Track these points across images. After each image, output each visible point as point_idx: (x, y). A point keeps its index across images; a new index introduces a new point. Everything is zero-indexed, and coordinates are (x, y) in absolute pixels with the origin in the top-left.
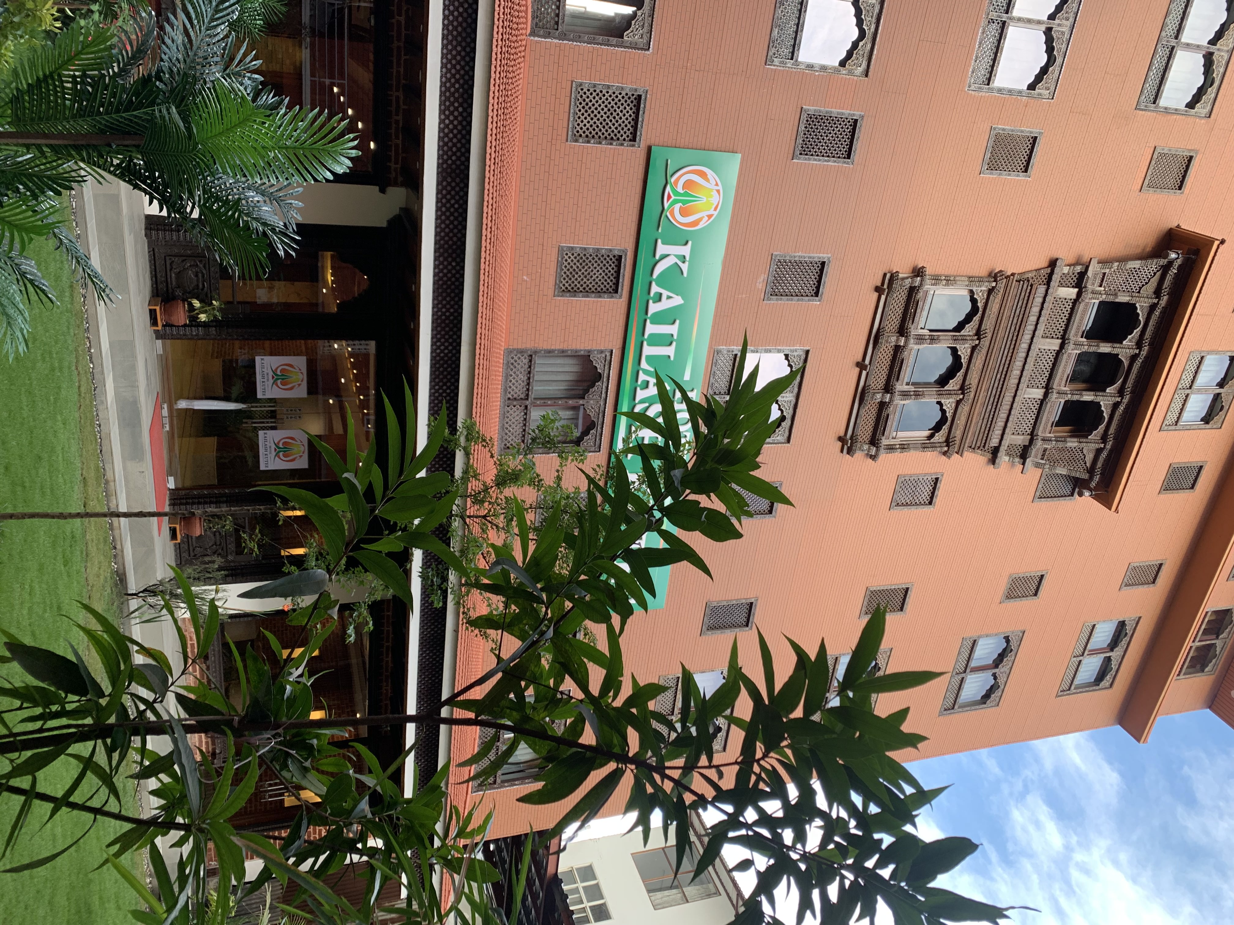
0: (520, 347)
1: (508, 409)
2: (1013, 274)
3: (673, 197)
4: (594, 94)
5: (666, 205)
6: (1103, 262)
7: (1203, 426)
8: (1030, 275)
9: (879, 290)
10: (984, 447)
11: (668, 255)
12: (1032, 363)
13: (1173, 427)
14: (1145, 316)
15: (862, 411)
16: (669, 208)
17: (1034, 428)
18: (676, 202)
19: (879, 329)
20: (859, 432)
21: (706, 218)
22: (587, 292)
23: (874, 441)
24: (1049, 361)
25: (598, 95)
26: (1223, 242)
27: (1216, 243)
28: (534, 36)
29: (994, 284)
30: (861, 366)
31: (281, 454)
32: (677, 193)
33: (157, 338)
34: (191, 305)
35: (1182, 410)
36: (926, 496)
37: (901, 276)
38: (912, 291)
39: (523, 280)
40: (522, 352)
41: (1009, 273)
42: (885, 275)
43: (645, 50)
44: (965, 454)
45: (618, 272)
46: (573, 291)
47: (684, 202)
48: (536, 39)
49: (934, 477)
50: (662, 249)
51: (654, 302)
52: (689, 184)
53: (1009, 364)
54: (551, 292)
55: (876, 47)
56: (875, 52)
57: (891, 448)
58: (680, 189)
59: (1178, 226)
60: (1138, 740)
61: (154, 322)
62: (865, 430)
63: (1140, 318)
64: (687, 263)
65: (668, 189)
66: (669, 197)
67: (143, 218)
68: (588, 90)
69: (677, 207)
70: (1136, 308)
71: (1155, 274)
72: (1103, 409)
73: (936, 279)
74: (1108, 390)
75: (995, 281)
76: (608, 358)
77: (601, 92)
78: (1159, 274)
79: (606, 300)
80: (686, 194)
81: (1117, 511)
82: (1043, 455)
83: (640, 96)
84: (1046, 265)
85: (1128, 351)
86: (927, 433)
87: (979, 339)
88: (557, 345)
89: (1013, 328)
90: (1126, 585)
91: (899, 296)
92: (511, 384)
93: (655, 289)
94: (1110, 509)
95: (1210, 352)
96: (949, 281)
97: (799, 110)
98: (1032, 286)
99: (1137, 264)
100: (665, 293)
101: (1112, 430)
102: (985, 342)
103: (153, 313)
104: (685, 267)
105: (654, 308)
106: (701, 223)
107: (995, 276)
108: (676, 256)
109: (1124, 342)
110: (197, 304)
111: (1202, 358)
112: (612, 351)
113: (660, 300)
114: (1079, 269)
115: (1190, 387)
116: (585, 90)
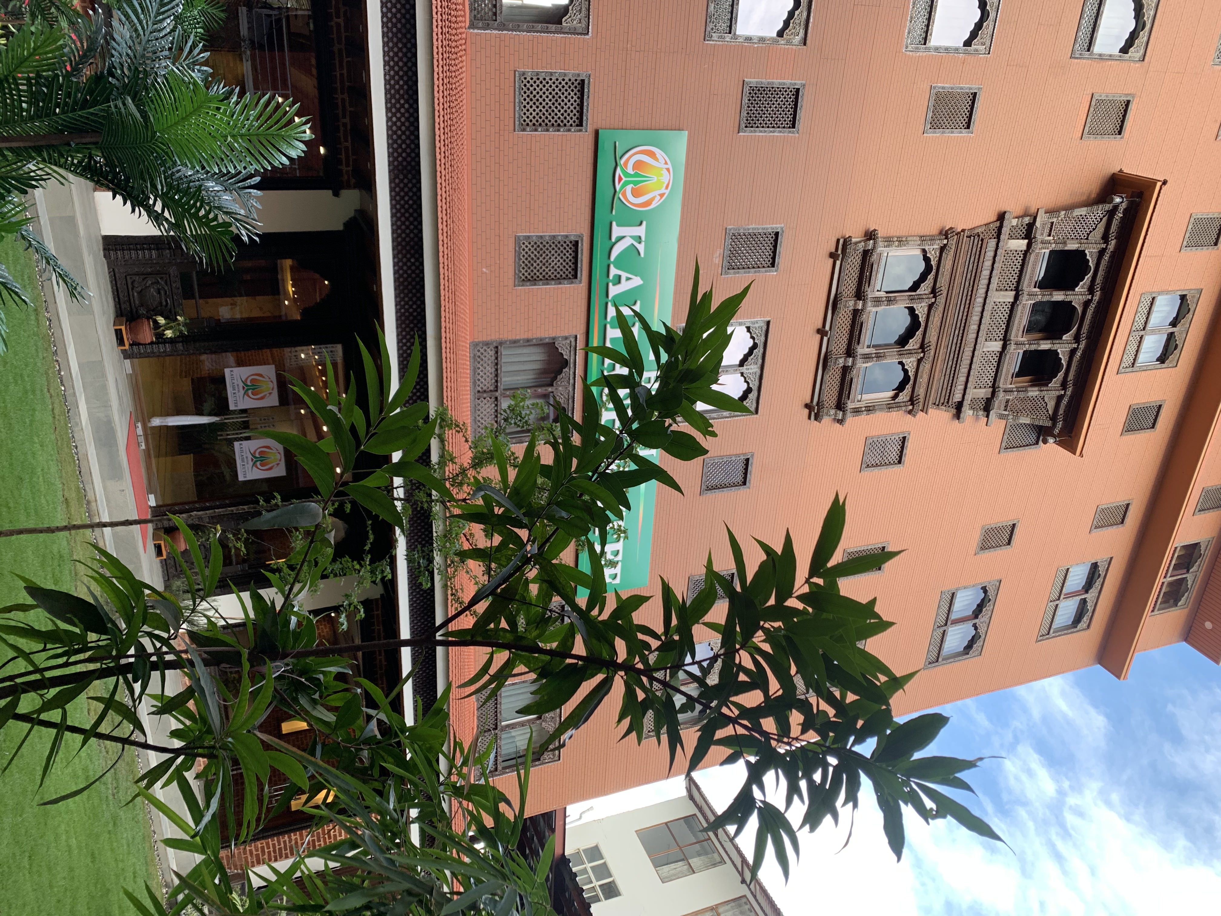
0: (485, 339)
1: (479, 401)
2: (963, 231)
3: (624, 179)
4: (538, 82)
5: (618, 187)
6: (1050, 212)
7: (1159, 366)
8: (980, 230)
9: (833, 256)
10: (948, 402)
11: (624, 237)
12: (988, 317)
13: (1130, 369)
14: (1095, 262)
15: (827, 377)
16: (621, 190)
17: (995, 380)
18: (627, 183)
19: (836, 295)
20: (824, 398)
21: (659, 197)
22: (547, 280)
23: (840, 406)
24: (1004, 313)
25: (541, 82)
26: (1165, 183)
27: (1159, 184)
28: (473, 29)
29: (945, 242)
30: (821, 332)
31: (258, 463)
32: (627, 175)
33: (125, 358)
34: (156, 322)
35: (1137, 351)
36: (894, 456)
37: (854, 240)
38: (866, 254)
39: (483, 273)
40: (487, 344)
41: (959, 230)
42: (838, 241)
43: (585, 34)
44: (930, 410)
45: (576, 258)
46: (533, 280)
47: (636, 183)
48: (476, 31)
49: (901, 436)
50: (617, 231)
51: (614, 285)
52: (638, 165)
53: (966, 320)
54: (511, 282)
55: (812, 15)
56: (811, 20)
57: (857, 411)
58: (630, 170)
59: (1121, 171)
60: (1119, 677)
61: (120, 341)
62: (830, 396)
63: (1090, 264)
64: (643, 243)
65: (619, 171)
66: (620, 179)
67: (100, 238)
68: (532, 79)
69: (629, 188)
70: (1086, 255)
71: (1101, 219)
72: (1060, 356)
73: (889, 241)
74: (1064, 337)
75: (946, 238)
76: (573, 344)
77: (544, 79)
78: (1105, 219)
79: (566, 287)
80: (637, 175)
81: (1081, 455)
82: (1006, 406)
83: (583, 81)
84: (995, 219)
85: (1080, 297)
86: (891, 394)
87: (935, 297)
88: (521, 335)
89: (967, 284)
90: (1096, 528)
91: (854, 260)
92: (479, 377)
93: (614, 271)
94: (1075, 454)
95: (1160, 293)
96: (901, 241)
97: (741, 83)
98: (982, 240)
99: (1083, 211)
100: (624, 275)
101: (1071, 377)
102: (941, 300)
103: (119, 333)
104: (641, 247)
105: (614, 291)
106: (654, 203)
107: (946, 234)
108: (631, 237)
109: (1077, 289)
110: (161, 320)
111: (1153, 299)
112: (576, 336)
113: (619, 282)
114: (1027, 220)
115: (1144, 329)
116: (529, 79)
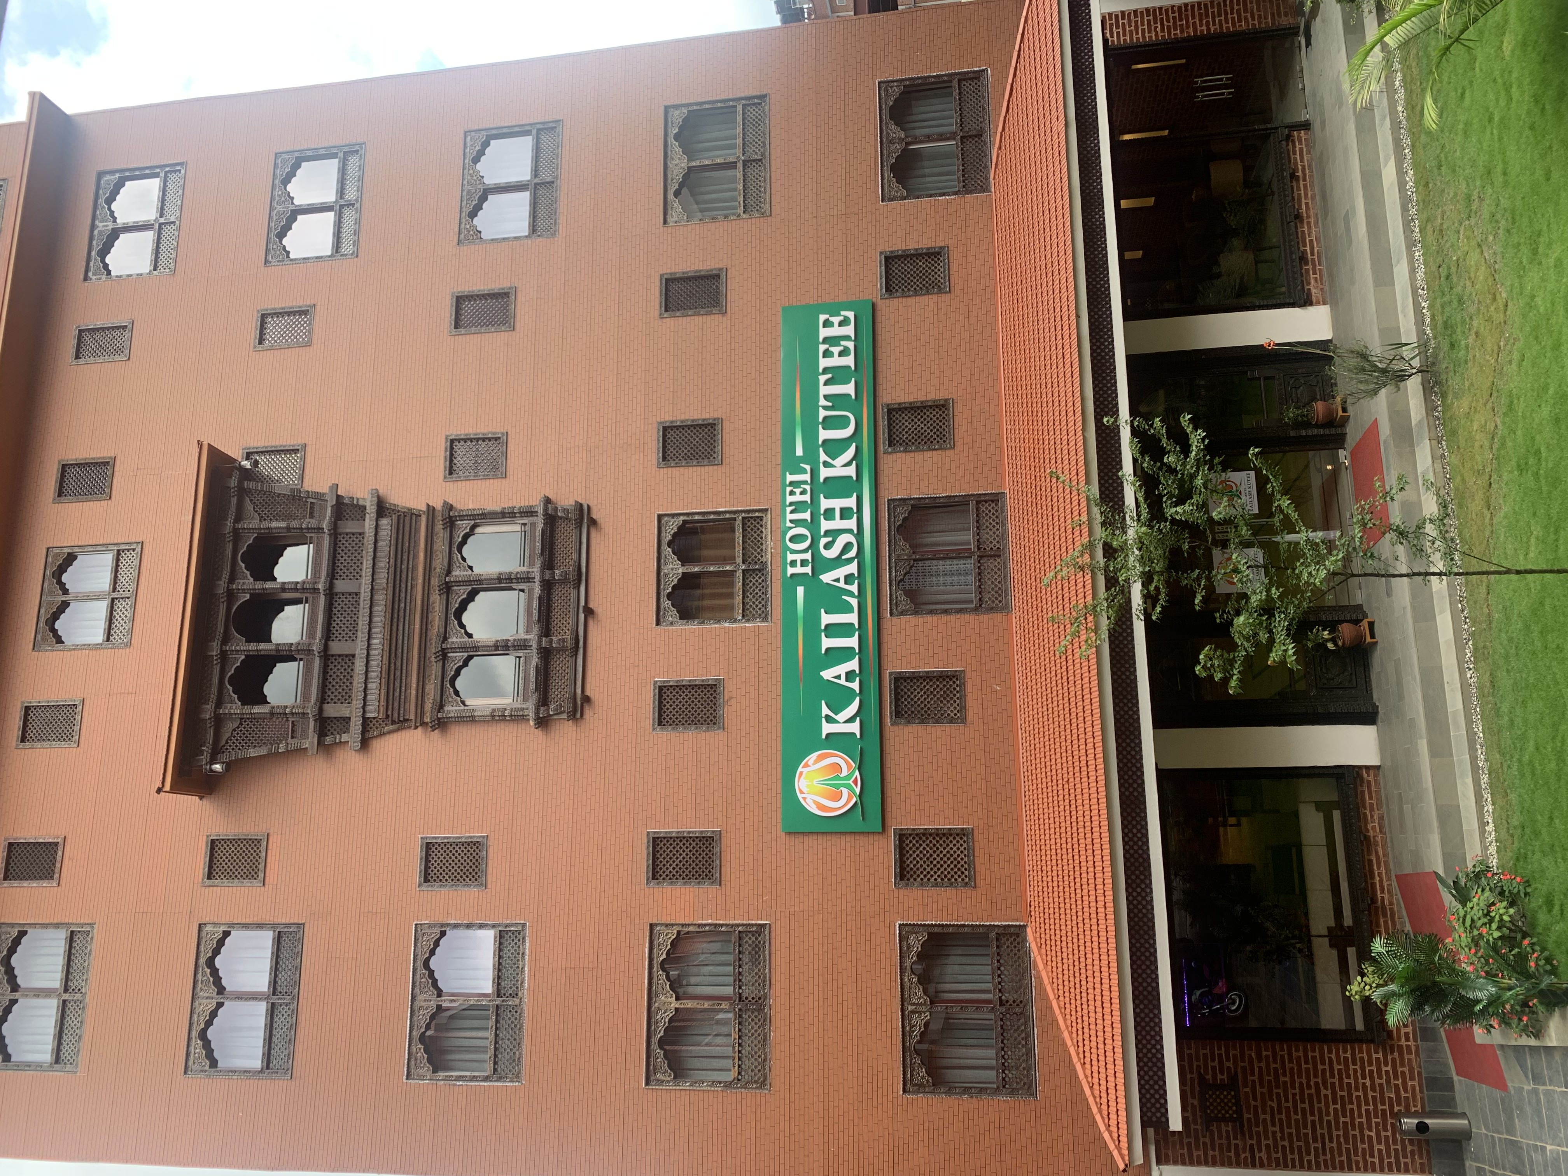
0: (995, 615)
1: (998, 546)
2: (416, 728)
3: (851, 782)
4: (949, 876)
5: (857, 773)
6: (300, 751)
7: (76, 550)
8: (391, 727)
9: (587, 699)
10: (399, 517)
11: (845, 722)
12: (360, 623)
13: (122, 547)
14: (226, 690)
15: (575, 556)
16: (854, 771)
17: (335, 544)
18: (847, 778)
19: (576, 654)
20: (575, 532)
21: (810, 763)
22: (928, 677)
23: (551, 519)
24: (337, 627)
25: (946, 876)
26: (159, 791)
27: (167, 787)
28: (1020, 926)
29: (440, 715)
30: (589, 612)
31: (1234, 488)
32: (847, 786)
33: (1360, 606)
34: (1336, 644)
35: (116, 571)
36: (460, 450)
37: (565, 716)
38: (544, 701)
39: (999, 685)
40: (991, 610)
41: (420, 729)
42: (582, 715)
43: (903, 924)
44: (424, 508)
45: (897, 700)
46: (943, 676)
47: (837, 778)
48: (1018, 923)
49: (454, 476)
50: (855, 728)
51: (854, 671)
52: (837, 797)
54: (969, 675)
55: (647, 955)
56: (647, 950)
57: (529, 512)
58: (845, 791)
59: (201, 798)
60: (43, 97)
61: (1371, 625)
62: (565, 534)
63: (231, 688)
64: (823, 715)
65: (858, 790)
66: (855, 782)
67: (1379, 722)
68: (956, 880)
70: (239, 699)
71: (226, 742)
72: (248, 573)
73: (517, 717)
74: (248, 596)
75: (439, 719)
76: (894, 607)
77: (942, 879)
78: (223, 742)
79: (906, 669)
80: (837, 786)
81: (200, 444)
82: (312, 508)
83: (901, 879)
84: (371, 742)
85: (238, 648)
86: (479, 530)
87: (443, 650)
89: (399, 664)
90: (124, 328)
91: (559, 692)
92: (999, 573)
93: (855, 686)
94: (209, 444)
95: (96, 647)
96: (499, 715)
97: (723, 883)
98: (387, 716)
99: (253, 753)
100: (842, 681)
101: (230, 546)
102: (433, 648)
103: (1373, 636)
104: (825, 711)
105: (853, 665)
107: (441, 724)
108: (837, 722)
109: (243, 657)
110: (1330, 646)
111: (108, 640)
112: (891, 615)
113: (847, 674)
114: (328, 740)
115: (113, 600)
116: (959, 880)
